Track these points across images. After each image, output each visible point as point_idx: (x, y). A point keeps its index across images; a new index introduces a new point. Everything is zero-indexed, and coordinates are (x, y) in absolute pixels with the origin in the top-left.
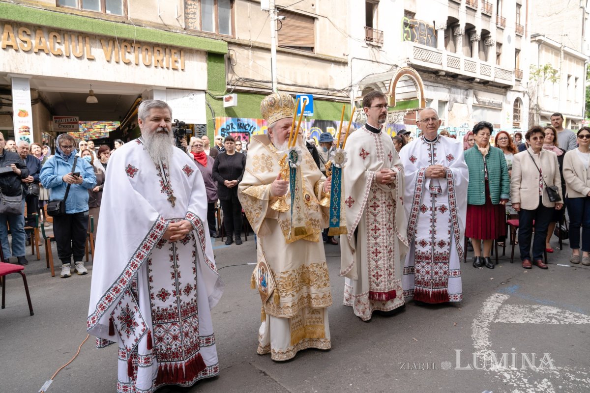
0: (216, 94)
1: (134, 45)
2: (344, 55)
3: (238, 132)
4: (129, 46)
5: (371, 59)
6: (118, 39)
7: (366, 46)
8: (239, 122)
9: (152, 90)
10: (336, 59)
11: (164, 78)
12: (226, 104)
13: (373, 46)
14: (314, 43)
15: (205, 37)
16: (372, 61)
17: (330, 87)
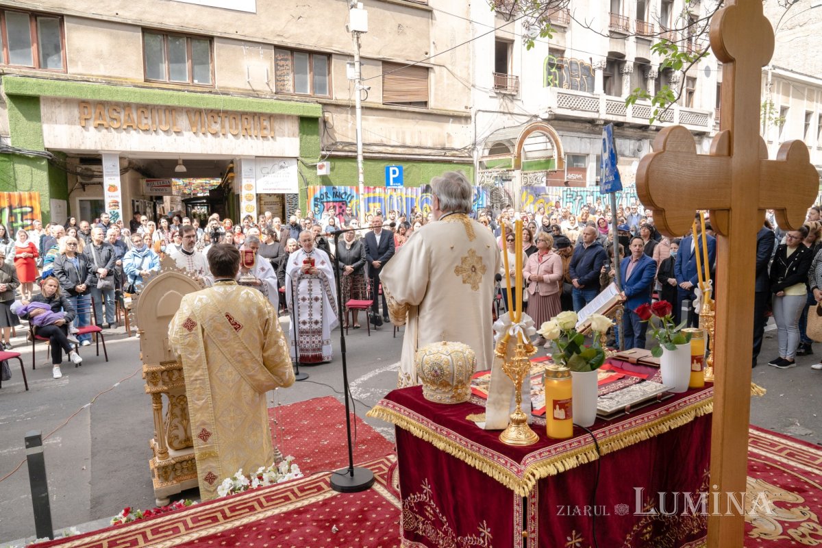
0: (309, 161)
1: (221, 115)
2: (466, 107)
3: (333, 202)
4: (216, 116)
5: (502, 110)
6: (205, 110)
7: (495, 95)
8: (335, 191)
9: (240, 160)
10: (456, 114)
11: (252, 147)
12: (320, 172)
13: (505, 95)
14: (427, 96)
15: (297, 101)
16: (504, 113)
17: (447, 146)
